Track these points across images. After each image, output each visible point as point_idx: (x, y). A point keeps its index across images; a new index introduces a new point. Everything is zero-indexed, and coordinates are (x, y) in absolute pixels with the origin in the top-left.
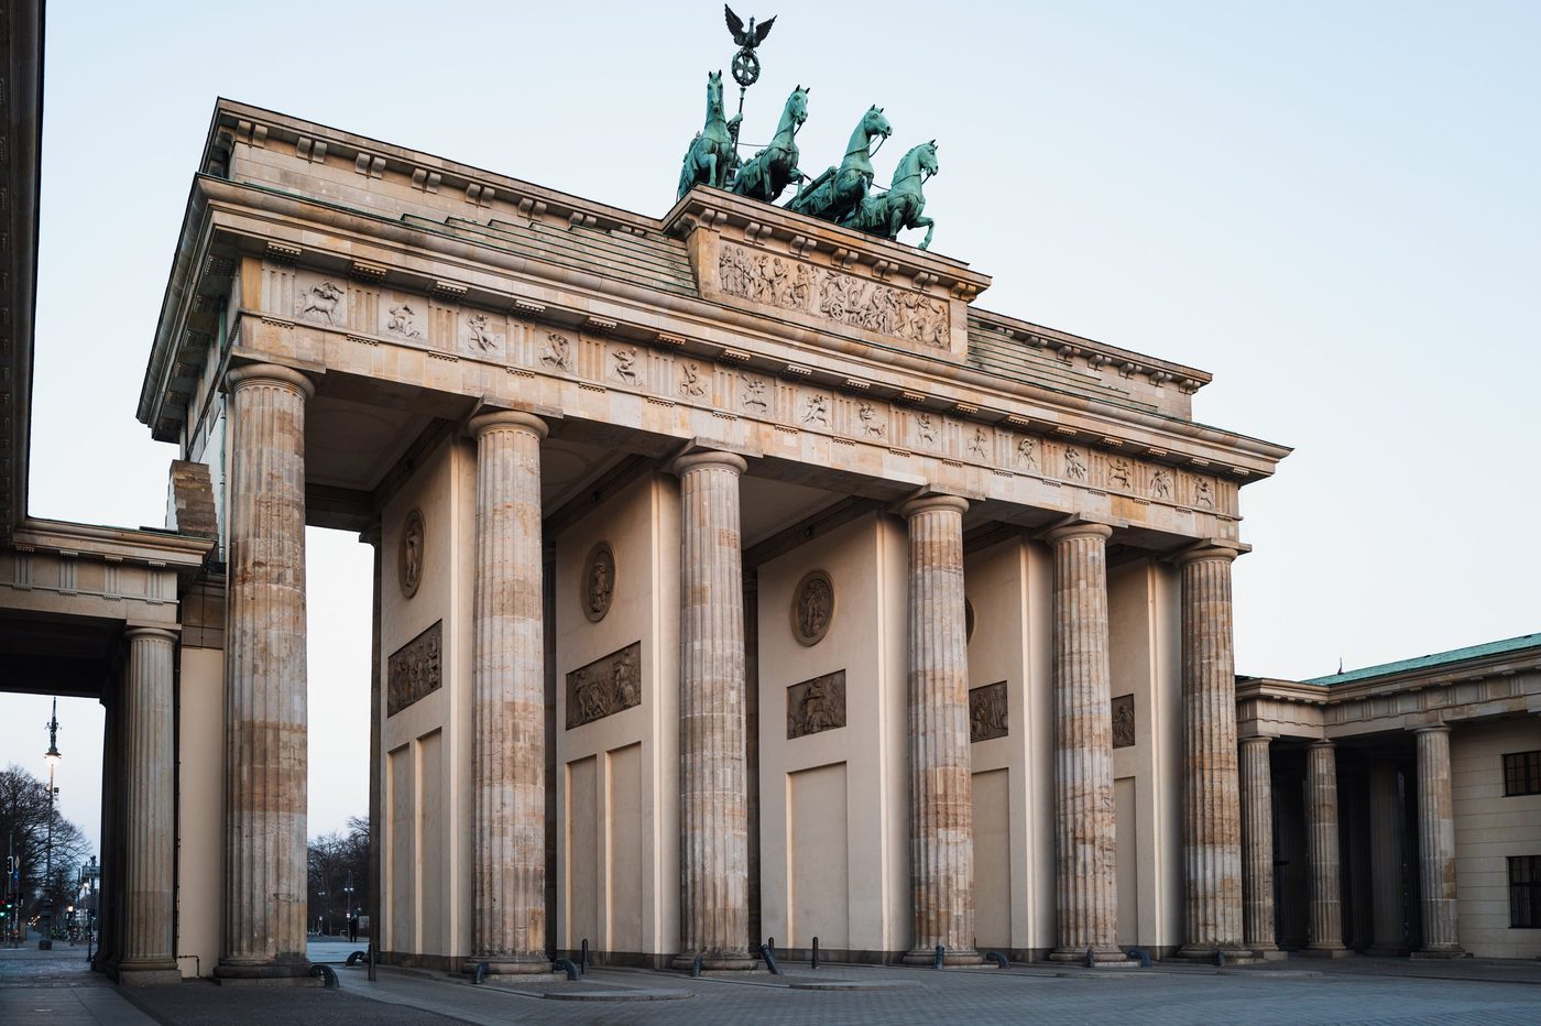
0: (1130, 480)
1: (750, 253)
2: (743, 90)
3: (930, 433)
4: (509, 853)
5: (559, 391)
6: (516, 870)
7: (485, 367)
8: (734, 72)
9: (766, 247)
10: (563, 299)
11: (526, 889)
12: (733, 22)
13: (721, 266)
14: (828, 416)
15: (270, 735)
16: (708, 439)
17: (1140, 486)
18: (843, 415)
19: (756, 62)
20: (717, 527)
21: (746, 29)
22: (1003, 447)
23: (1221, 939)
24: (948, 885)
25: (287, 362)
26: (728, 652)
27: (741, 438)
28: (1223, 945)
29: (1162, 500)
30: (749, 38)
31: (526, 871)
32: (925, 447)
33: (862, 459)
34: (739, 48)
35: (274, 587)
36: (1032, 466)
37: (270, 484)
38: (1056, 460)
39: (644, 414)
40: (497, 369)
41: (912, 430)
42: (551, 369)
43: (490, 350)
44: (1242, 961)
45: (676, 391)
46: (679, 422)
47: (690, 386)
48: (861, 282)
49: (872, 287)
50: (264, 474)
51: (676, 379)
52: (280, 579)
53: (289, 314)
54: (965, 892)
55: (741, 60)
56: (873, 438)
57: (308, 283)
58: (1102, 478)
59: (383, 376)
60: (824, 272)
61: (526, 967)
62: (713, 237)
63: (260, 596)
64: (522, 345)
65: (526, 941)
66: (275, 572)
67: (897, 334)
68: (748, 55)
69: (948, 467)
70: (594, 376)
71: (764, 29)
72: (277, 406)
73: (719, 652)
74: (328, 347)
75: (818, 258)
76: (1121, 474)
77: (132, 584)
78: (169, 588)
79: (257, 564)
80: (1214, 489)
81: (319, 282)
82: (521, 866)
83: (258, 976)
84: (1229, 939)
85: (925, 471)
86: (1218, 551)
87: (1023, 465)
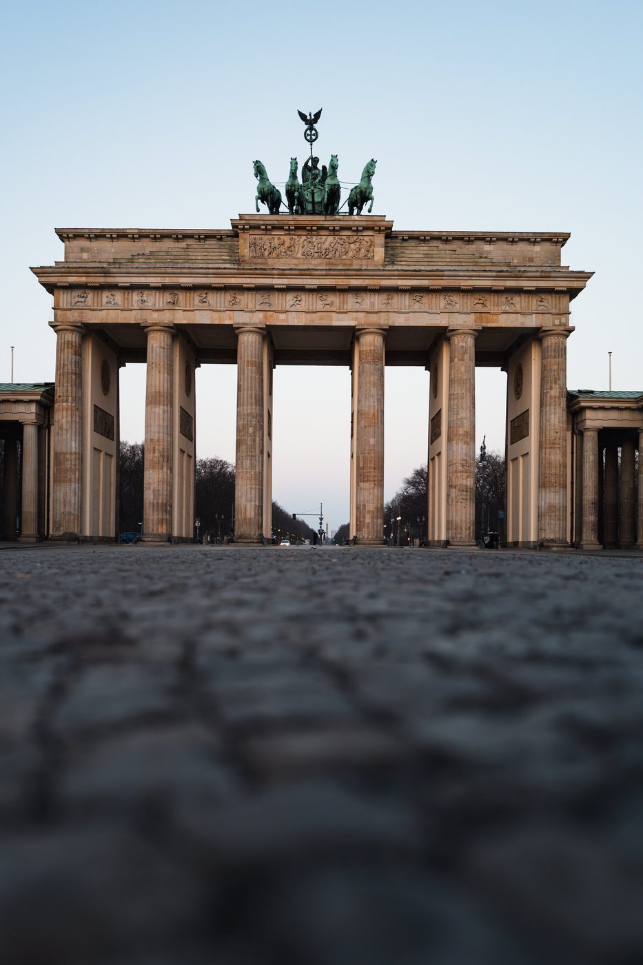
0: (488, 304)
1: (265, 238)
2: (311, 145)
3: (359, 301)
4: (152, 496)
5: (174, 314)
6: (153, 503)
7: (143, 311)
8: (306, 138)
9: (273, 233)
10: (168, 280)
11: (157, 510)
12: (303, 116)
13: (250, 247)
14: (303, 302)
15: (62, 456)
16: (239, 323)
17: (494, 306)
18: (307, 301)
19: (316, 130)
20: (246, 359)
21: (308, 118)
22: (405, 301)
23: (547, 537)
24: (364, 509)
25: (67, 324)
26: (249, 411)
27: (258, 319)
28: (547, 540)
29: (510, 311)
30: (311, 121)
31: (158, 503)
32: (357, 307)
33: (321, 319)
34: (307, 127)
35: (64, 404)
36: (422, 307)
37: (64, 368)
38: (441, 302)
39: (212, 317)
40: (148, 311)
41: (351, 301)
42: (171, 306)
43: (146, 303)
44: (555, 549)
45: (226, 305)
46: (228, 318)
47: (234, 302)
48: (324, 238)
49: (330, 238)
50: (62, 365)
51: (226, 300)
52: (67, 401)
53: (69, 305)
54: (373, 512)
55: (308, 132)
56: (327, 308)
57: (76, 293)
58: (467, 306)
59: (104, 321)
60: (304, 238)
61: (153, 539)
62: (246, 236)
63: (61, 407)
64: (155, 300)
65: (158, 529)
66: (65, 398)
67: (344, 257)
68: (311, 129)
69: (370, 315)
70: (188, 306)
71: (318, 115)
72: (66, 339)
73: (245, 412)
74: (84, 315)
75: (299, 233)
76: (481, 301)
77: (21, 408)
78: (33, 408)
79: (59, 396)
80: (549, 301)
81: (79, 292)
82: (155, 502)
83: (56, 540)
84: (552, 537)
85: (356, 319)
86: (550, 332)
87: (417, 306)
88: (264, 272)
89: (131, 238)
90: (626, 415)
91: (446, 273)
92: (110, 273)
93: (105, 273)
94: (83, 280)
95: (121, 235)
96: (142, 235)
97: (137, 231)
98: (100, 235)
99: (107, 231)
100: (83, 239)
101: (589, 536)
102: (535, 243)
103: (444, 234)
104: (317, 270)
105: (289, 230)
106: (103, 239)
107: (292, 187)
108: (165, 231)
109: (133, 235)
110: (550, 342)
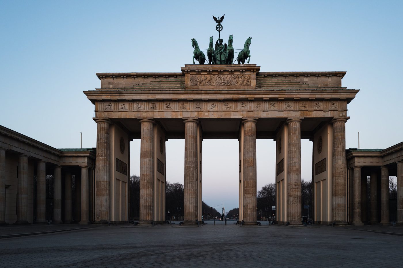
0: (307, 106)
1: (198, 76)
2: (219, 33)
3: (244, 106)
4: (143, 202)
5: (154, 113)
6: (144, 205)
7: (139, 112)
8: (217, 29)
9: (201, 74)
10: (150, 97)
11: (146, 209)
12: (215, 19)
13: (190, 80)
14: (216, 107)
15: (100, 183)
16: (185, 118)
17: (310, 107)
18: (218, 106)
19: (221, 26)
20: (189, 135)
21: (218, 19)
22: (266, 105)
23: (337, 220)
24: (247, 207)
25: (102, 118)
26: (191, 160)
27: (195, 115)
28: (337, 221)
29: (318, 110)
30: (219, 21)
31: (146, 205)
32: (243, 109)
33: (225, 115)
34: (217, 24)
35: (101, 158)
36: (275, 108)
37: (100, 140)
38: (284, 106)
39: (172, 115)
40: (141, 112)
41: (240, 106)
42: (152, 110)
43: (140, 108)
44: (341, 226)
45: (179, 109)
46: (180, 115)
47: (183, 107)
48: (226, 76)
49: (229, 76)
50: (99, 138)
51: (179, 106)
52: (102, 156)
53: (103, 110)
54: (252, 208)
55: (218, 26)
56: (228, 109)
57: (106, 104)
58: (297, 107)
59: (120, 117)
60: (217, 76)
61: (144, 223)
62: (189, 75)
63: (99, 159)
64: (144, 107)
65: (146, 218)
66: (101, 155)
67: (236, 85)
68: (219, 25)
69: (249, 113)
70: (160, 109)
71: (222, 18)
72: (101, 126)
73: (189, 160)
74: (110, 114)
75: (214, 73)
76: (304, 105)
77: (80, 160)
78: (86, 160)
79: (98, 154)
80: (337, 105)
81: (108, 103)
82: (145, 204)
83: (97, 224)
84: (339, 220)
85: (242, 115)
86: (338, 120)
87: (272, 108)
88: (198, 92)
89: (133, 77)
90: (375, 160)
91: (286, 91)
92: (122, 94)
93: (119, 94)
94: (109, 97)
95: (128, 76)
96: (138, 76)
97: (135, 74)
98: (118, 76)
99: (121, 74)
100: (110, 78)
101: (357, 219)
102: (329, 77)
103: (285, 73)
104: (223, 91)
105: (209, 72)
106: (120, 78)
107: (210, 51)
108: (149, 74)
109: (134, 76)
110: (337, 124)
